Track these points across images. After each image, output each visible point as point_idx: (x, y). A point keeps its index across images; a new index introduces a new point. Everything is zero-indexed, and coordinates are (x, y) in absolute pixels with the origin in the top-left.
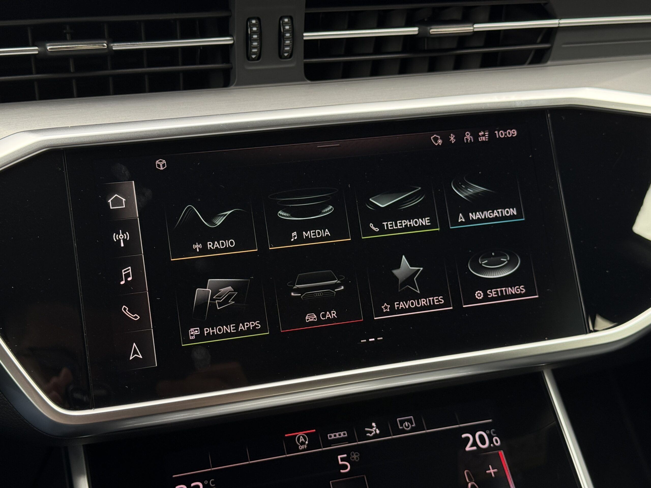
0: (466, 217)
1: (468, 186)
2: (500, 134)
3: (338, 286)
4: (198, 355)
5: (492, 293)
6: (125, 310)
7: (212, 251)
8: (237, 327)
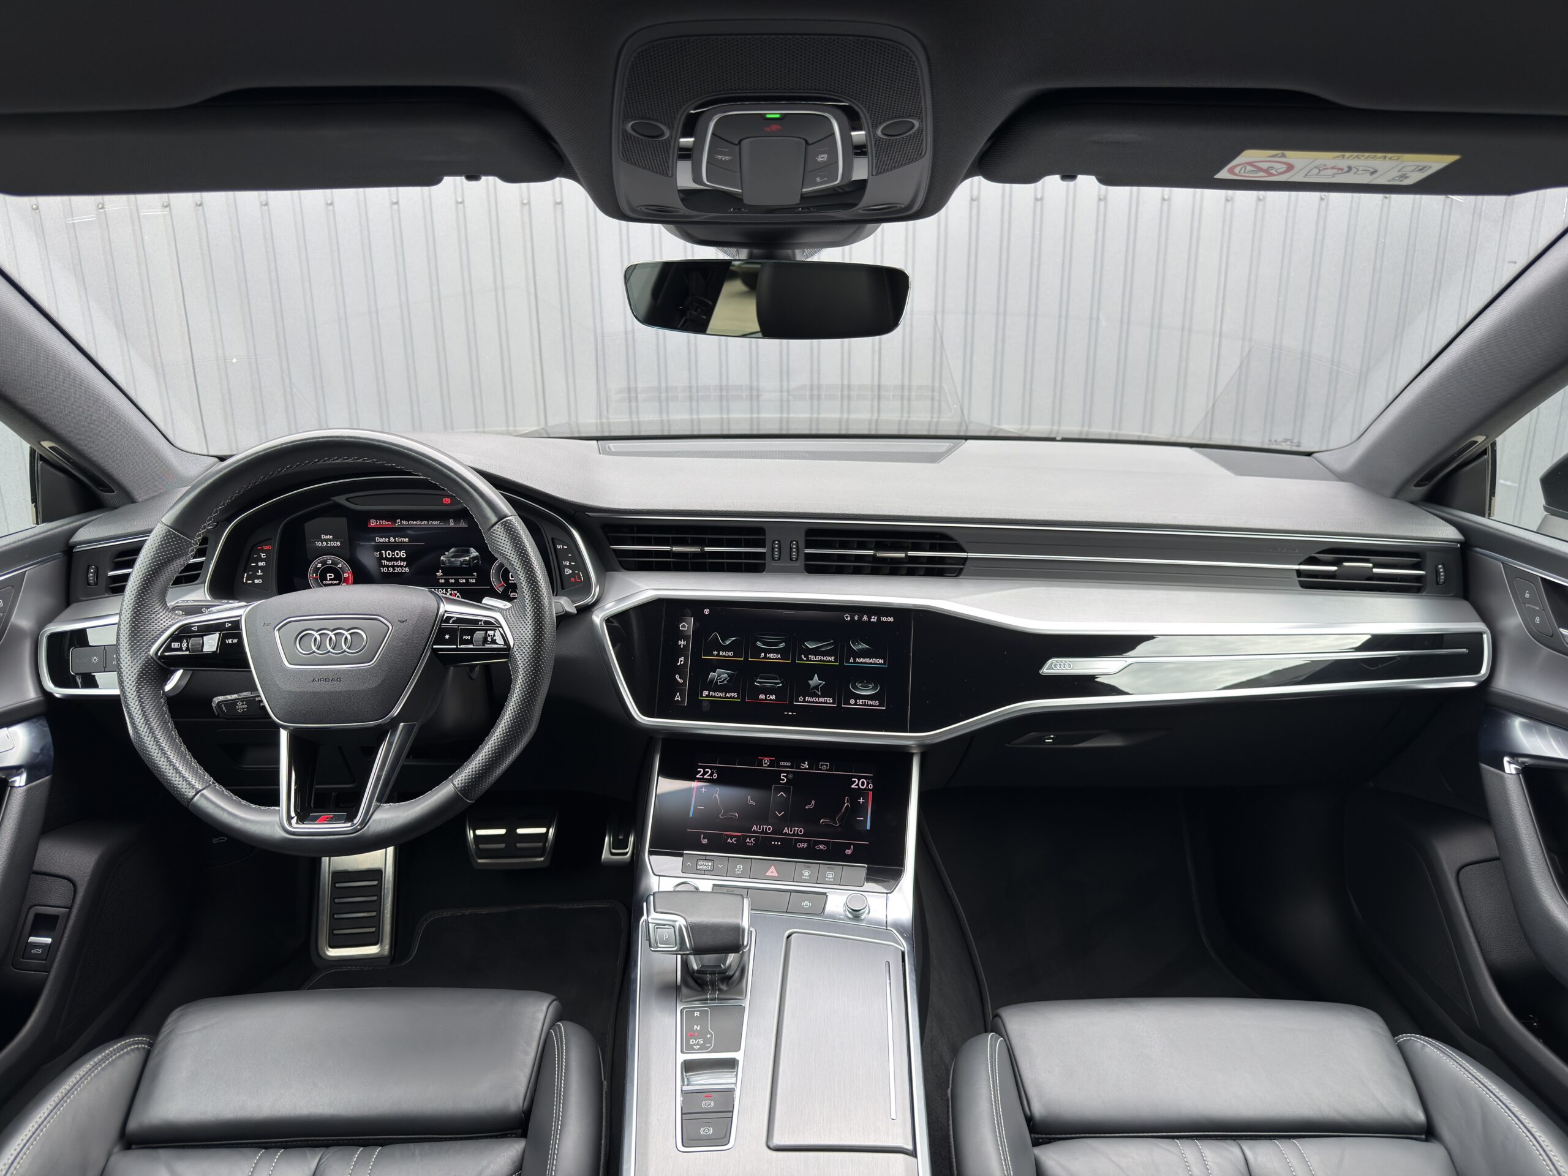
0: (855, 660)
1: (859, 644)
2: (884, 619)
3: (779, 683)
4: (705, 704)
5: (860, 702)
6: (677, 677)
7: (721, 656)
8: (726, 694)
